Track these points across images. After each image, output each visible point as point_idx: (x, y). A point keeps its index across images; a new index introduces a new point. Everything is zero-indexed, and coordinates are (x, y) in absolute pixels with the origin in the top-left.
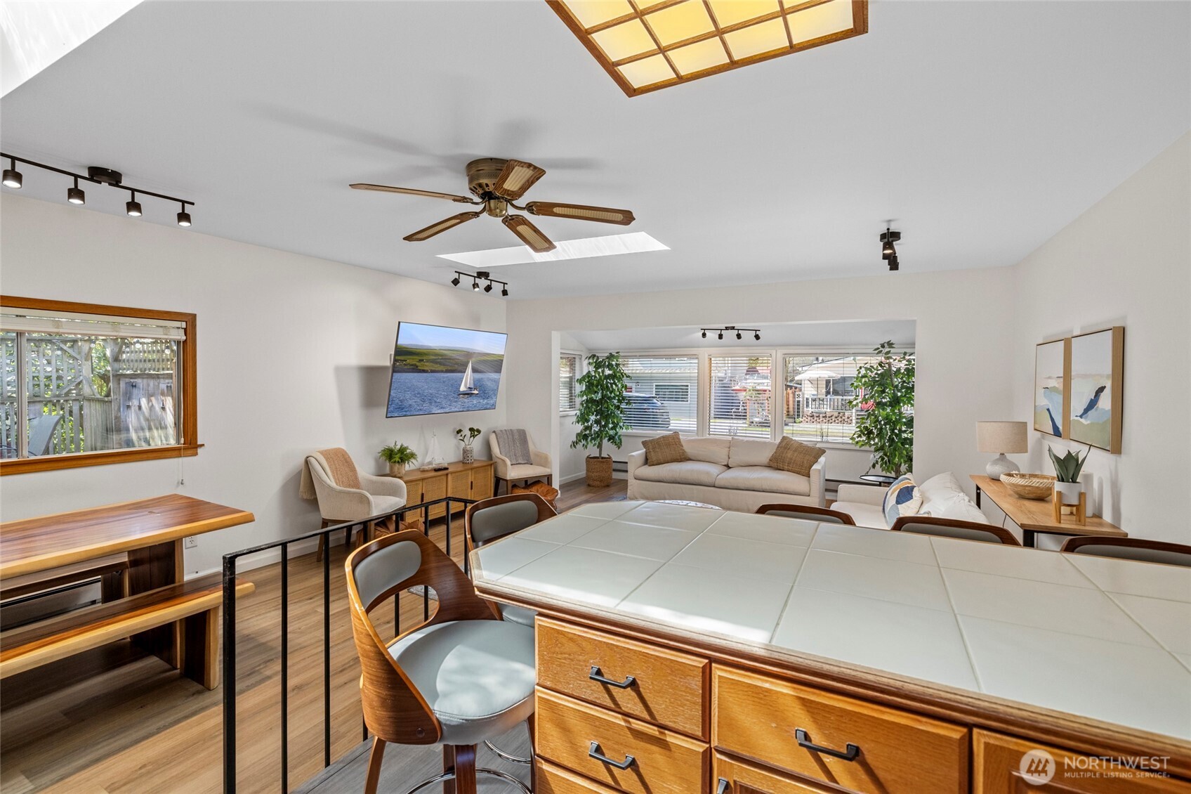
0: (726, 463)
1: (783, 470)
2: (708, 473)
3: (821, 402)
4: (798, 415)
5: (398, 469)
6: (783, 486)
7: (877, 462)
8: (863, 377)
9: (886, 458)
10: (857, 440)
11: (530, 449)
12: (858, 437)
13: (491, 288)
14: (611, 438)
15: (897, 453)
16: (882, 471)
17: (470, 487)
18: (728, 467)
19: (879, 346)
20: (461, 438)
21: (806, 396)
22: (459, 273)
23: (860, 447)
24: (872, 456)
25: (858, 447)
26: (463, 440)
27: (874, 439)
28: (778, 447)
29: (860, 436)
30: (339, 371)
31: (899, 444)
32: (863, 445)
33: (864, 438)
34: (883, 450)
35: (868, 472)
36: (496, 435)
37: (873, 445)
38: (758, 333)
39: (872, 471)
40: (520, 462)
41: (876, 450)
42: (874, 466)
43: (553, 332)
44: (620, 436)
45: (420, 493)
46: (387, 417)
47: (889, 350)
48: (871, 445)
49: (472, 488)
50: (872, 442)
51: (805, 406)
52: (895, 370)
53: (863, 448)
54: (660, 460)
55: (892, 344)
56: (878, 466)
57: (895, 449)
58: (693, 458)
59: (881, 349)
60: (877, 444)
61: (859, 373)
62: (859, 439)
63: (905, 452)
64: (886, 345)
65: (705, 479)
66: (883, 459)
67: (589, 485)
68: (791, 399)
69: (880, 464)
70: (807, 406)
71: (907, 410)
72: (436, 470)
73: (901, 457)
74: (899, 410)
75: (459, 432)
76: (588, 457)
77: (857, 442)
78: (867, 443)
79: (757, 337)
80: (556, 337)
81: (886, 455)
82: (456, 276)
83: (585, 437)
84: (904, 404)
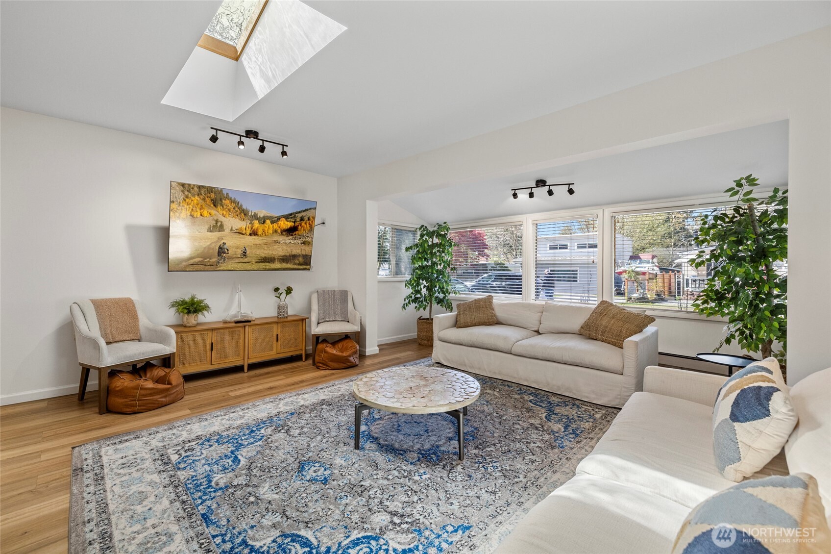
0: (536, 329)
1: (596, 340)
2: (505, 338)
3: (701, 282)
4: (679, 293)
5: (187, 319)
6: (588, 359)
7: (733, 336)
8: (710, 228)
9: (748, 332)
10: (701, 307)
11: (349, 308)
12: (703, 303)
13: (265, 148)
14: (440, 301)
15: (763, 325)
16: (742, 348)
17: (275, 339)
18: (538, 332)
19: (734, 185)
20: (278, 296)
21: (686, 277)
22: (217, 130)
23: (708, 316)
24: (725, 328)
25: (704, 317)
26: (279, 297)
27: (728, 307)
28: (593, 313)
29: (705, 302)
30: (131, 230)
31: (767, 313)
32: (711, 314)
33: (713, 305)
34: (742, 320)
35: (718, 349)
36: (318, 295)
37: (728, 314)
38: (571, 186)
39: (725, 348)
40: (338, 319)
41: (732, 321)
42: (728, 341)
43: (367, 201)
44: (448, 299)
45: (209, 342)
46: (168, 271)
47: (750, 188)
48: (723, 314)
49: (277, 341)
50: (726, 311)
51: (685, 286)
52: (758, 214)
53: (712, 318)
54: (468, 322)
55: (754, 179)
56: (735, 342)
57: (760, 320)
58: (504, 322)
59: (737, 189)
60: (734, 312)
61: (705, 223)
62: (705, 305)
63: (776, 324)
64: (744, 182)
65: (501, 345)
66: (742, 333)
67: (420, 344)
68: (673, 281)
69: (737, 339)
70: (687, 286)
71: (781, 268)
72: (237, 322)
73: (770, 330)
74: (767, 266)
75: (276, 290)
76: (419, 319)
77: (702, 310)
78: (718, 311)
79: (571, 192)
80: (372, 207)
81: (746, 327)
82: (214, 132)
83: (416, 300)
84: (775, 259)
